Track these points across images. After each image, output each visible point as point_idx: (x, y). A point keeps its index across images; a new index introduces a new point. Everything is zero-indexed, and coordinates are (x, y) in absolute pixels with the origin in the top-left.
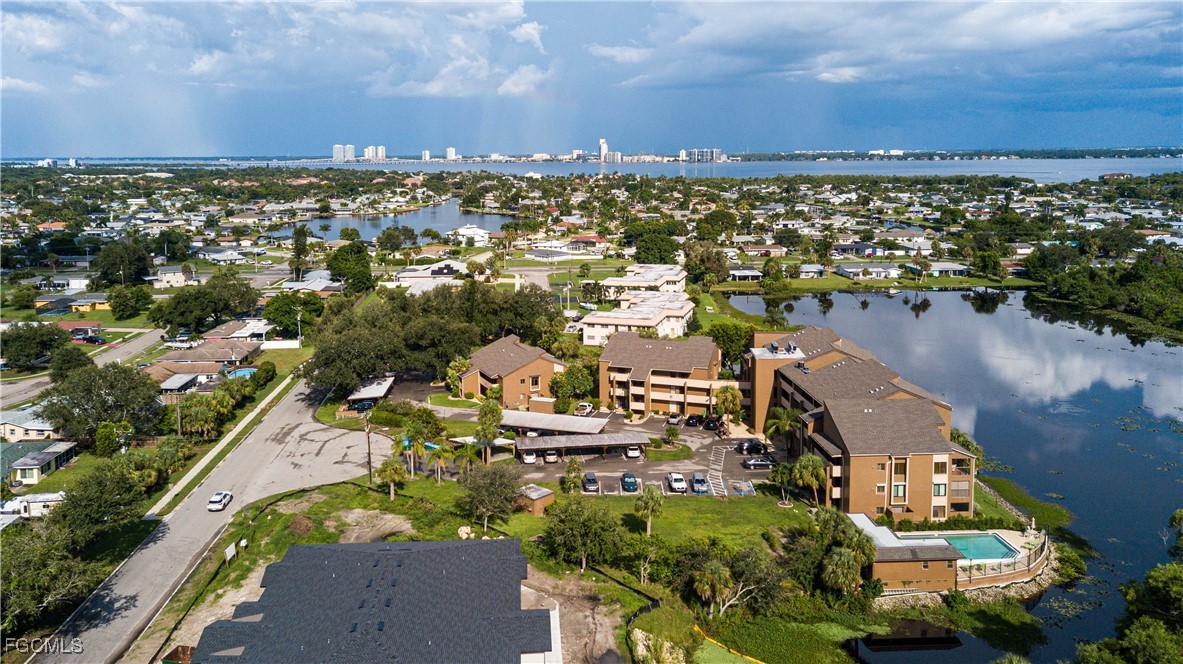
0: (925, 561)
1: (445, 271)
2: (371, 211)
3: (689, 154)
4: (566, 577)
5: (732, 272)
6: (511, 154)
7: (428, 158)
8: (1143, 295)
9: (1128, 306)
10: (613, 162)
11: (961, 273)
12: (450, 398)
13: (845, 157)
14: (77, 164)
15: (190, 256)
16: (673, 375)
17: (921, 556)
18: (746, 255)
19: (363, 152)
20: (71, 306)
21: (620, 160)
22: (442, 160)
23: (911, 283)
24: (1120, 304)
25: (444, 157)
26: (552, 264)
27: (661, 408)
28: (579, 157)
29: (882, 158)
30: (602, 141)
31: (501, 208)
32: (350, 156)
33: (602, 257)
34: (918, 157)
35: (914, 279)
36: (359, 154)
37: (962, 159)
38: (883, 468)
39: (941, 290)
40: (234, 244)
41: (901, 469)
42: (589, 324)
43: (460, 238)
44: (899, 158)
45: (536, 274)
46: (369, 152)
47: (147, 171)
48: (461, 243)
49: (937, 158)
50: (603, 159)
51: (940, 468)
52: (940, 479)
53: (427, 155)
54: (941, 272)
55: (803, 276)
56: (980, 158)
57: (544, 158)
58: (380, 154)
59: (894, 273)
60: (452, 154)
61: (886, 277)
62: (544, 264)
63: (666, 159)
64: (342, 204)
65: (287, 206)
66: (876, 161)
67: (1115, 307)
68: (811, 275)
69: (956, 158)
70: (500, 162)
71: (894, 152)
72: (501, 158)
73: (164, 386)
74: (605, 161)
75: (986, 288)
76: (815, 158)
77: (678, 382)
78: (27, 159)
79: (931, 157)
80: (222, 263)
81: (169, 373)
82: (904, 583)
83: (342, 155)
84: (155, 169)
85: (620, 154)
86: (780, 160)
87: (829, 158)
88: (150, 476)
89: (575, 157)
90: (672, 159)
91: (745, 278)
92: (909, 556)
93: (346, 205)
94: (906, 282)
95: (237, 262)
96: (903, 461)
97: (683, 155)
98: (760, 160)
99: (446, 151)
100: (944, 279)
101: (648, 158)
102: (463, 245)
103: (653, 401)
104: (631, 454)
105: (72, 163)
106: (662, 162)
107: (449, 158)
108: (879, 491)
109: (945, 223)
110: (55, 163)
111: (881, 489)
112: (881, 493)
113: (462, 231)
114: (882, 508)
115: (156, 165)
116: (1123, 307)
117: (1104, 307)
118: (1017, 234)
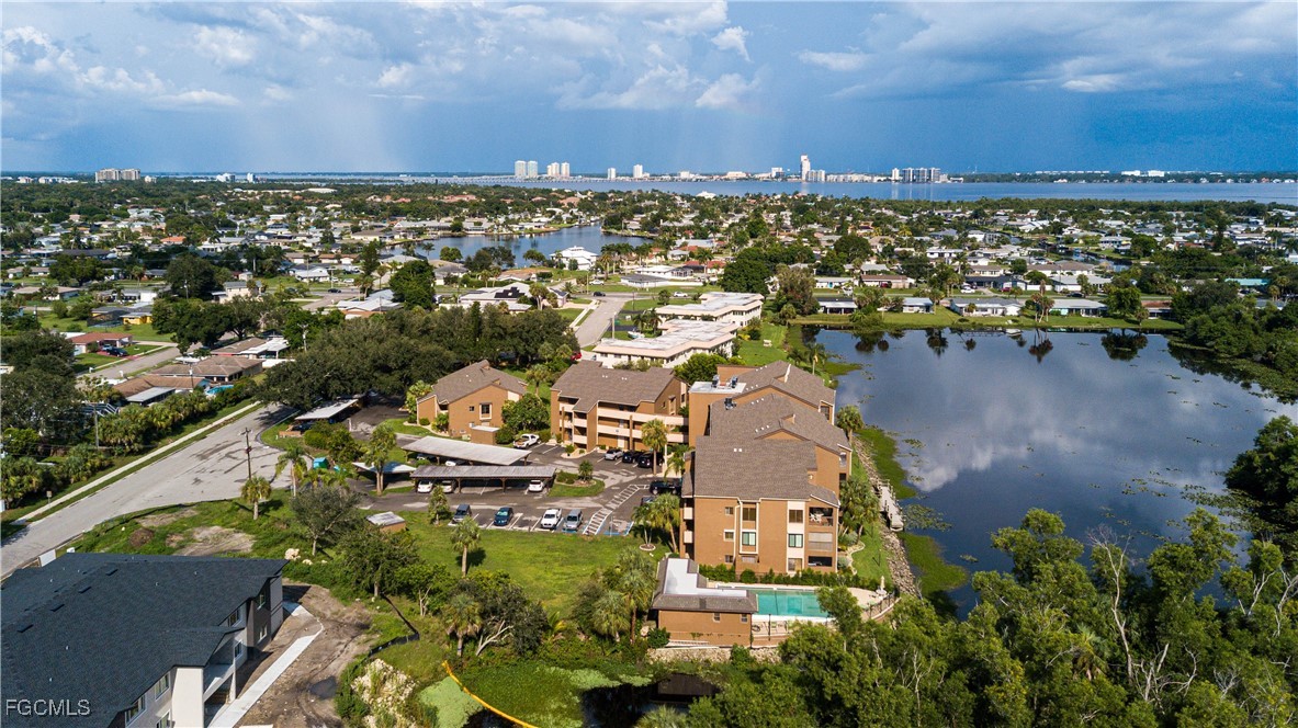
0: (717, 613)
1: (510, 294)
2: (505, 231)
3: (903, 174)
4: (354, 604)
5: (821, 304)
6: (705, 172)
7: (613, 176)
8: (1283, 343)
9: (1266, 355)
10: (816, 181)
11: (1095, 311)
12: (406, 424)
13: (1089, 178)
14: (255, 179)
15: (281, 272)
16: (621, 408)
17: (709, 606)
18: (864, 285)
19: (547, 169)
20: (122, 319)
21: (823, 179)
22: (627, 179)
23: (1030, 322)
24: (1256, 353)
25: (631, 175)
26: (643, 289)
27: (609, 443)
28: (778, 175)
29: (1135, 179)
30: (803, 158)
31: (642, 230)
32: (533, 174)
33: (701, 284)
34: (1180, 179)
35: (1033, 317)
36: (542, 170)
37: (1236, 181)
38: (732, 512)
39: (1070, 330)
40: (336, 261)
41: (749, 515)
42: (602, 353)
43: (564, 261)
44: (1157, 180)
45: (616, 300)
46: (552, 169)
47: (312, 186)
48: (565, 266)
49: (1204, 181)
50: (804, 178)
51: (796, 516)
52: (796, 528)
53: (612, 173)
54: (1070, 310)
55: (906, 310)
56: (1259, 181)
57: (739, 176)
58: (564, 172)
59: (1013, 310)
60: (639, 171)
61: (1003, 314)
62: (635, 289)
63: (876, 179)
64: (476, 224)
65: (419, 225)
66: (1127, 184)
67: (1251, 356)
68: (916, 309)
69: (1229, 181)
70: (690, 180)
71: (1152, 173)
72: (692, 176)
73: (130, 399)
74: (807, 180)
75: (1123, 330)
76: (1052, 179)
77: (625, 415)
78: (208, 174)
79: (1196, 179)
80: (305, 280)
81: (147, 385)
82: (694, 635)
83: (525, 172)
84: (324, 184)
85: (823, 172)
86: (1009, 181)
87: (1069, 179)
88: (31, 482)
89: (774, 175)
90: (882, 179)
91: (838, 310)
92: (696, 605)
93: (480, 224)
94: (1023, 320)
95: (321, 280)
96: (753, 506)
97: (896, 174)
98: (987, 181)
99: (632, 169)
100: (1074, 318)
101: (856, 178)
102: (566, 269)
103: (600, 435)
104: (532, 487)
105: (250, 178)
106: (871, 181)
107: (636, 176)
108: (727, 537)
109: (1134, 256)
110: (233, 177)
111: (729, 535)
112: (729, 540)
113: (565, 253)
114: (731, 557)
115: (324, 181)
116: (1259, 357)
117: (1240, 357)
118: (1196, 270)
